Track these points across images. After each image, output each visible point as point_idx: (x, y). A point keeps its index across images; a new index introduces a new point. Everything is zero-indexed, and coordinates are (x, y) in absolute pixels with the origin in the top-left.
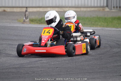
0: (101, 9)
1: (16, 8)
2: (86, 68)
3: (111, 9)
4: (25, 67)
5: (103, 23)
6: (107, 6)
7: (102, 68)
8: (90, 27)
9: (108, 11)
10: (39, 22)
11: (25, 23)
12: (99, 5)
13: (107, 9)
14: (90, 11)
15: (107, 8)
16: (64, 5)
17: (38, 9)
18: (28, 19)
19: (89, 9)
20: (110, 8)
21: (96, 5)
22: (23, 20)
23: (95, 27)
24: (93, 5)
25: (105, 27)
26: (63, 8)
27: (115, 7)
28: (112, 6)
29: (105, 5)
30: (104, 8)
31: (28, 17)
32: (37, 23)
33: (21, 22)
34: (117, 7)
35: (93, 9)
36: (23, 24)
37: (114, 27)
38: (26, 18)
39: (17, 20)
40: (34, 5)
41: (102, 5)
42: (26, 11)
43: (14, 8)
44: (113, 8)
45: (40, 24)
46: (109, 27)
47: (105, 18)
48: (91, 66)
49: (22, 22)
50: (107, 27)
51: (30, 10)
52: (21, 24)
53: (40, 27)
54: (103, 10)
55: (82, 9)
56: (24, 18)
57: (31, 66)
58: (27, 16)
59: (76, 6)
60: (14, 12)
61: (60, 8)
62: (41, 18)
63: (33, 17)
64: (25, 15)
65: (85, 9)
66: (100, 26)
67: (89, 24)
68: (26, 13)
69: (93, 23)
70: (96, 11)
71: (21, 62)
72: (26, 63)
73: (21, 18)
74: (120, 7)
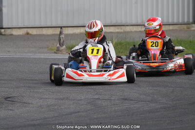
0: (185, 27)
1: (47, 29)
6: (194, 22)
7: (174, 123)
11: (60, 52)
12: (181, 21)
15: (194, 25)
16: (124, 22)
18: (64, 46)
21: (175, 21)
22: (56, 48)
24: (170, 21)
26: (123, 27)
29: (191, 20)
31: (64, 42)
33: (53, 52)
35: (171, 27)
36: (56, 55)
38: (61, 45)
39: (48, 47)
40: (76, 24)
41: (186, 20)
42: (61, 33)
43: (44, 29)
47: (190, 42)
48: (156, 120)
49: (55, 51)
51: (66, 31)
52: (54, 55)
54: (188, 28)
56: (58, 45)
58: (62, 41)
60: (44, 35)
61: (117, 27)
63: (73, 42)
64: (60, 40)
68: (61, 36)
70: (176, 30)
71: (45, 116)
72: (52, 117)
73: (53, 44)
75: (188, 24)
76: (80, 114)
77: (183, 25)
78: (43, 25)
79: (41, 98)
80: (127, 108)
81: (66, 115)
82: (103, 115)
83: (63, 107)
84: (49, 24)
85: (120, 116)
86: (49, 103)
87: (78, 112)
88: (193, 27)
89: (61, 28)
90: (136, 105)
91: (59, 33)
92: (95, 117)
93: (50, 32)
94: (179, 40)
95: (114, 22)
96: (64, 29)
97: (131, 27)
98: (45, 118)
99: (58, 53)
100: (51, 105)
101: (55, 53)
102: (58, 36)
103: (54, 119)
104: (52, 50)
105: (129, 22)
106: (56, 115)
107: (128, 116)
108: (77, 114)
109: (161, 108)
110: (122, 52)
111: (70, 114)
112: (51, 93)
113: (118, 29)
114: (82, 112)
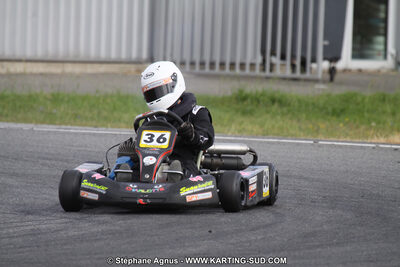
0: (132, 68)
6: (151, 60)
8: (96, 127)
12: (124, 56)
14: (95, 75)
19: (90, 69)
21: (113, 56)
23: (112, 127)
26: (5, 64)
27: (178, 61)
29: (145, 55)
30: (140, 66)
35: (103, 68)
41: (134, 55)
54: (139, 71)
55: (69, 68)
59: (49, 58)
65: (77, 69)
67: (92, 119)
69: (105, 113)
70: (114, 74)
74: (192, 64)
75: (138, 62)
77: (128, 66)
105: (18, 54)
109: (103, 233)
110: (7, 116)
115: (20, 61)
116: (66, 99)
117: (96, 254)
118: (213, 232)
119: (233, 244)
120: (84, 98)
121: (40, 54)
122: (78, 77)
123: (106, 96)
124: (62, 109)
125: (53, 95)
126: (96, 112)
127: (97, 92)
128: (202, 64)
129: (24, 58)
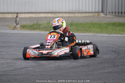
0: (96, 14)
1: (8, 14)
2: (72, 75)
3: (107, 15)
4: (8, 75)
5: (97, 29)
6: (102, 12)
7: (88, 75)
8: (83, 33)
9: (103, 17)
10: (30, 28)
11: (16, 29)
12: (94, 11)
13: (102, 15)
14: (85, 17)
15: (102, 13)
16: (57, 11)
17: (31, 15)
18: (19, 25)
19: (83, 15)
20: (105, 14)
21: (90, 11)
22: (14, 27)
23: (88, 33)
24: (87, 10)
25: (98, 33)
26: (57, 14)
27: (111, 12)
28: (108, 12)
29: (100, 10)
30: (99, 14)
31: (19, 23)
32: (29, 29)
33: (12, 28)
34: (112, 13)
35: (88, 15)
36: (13, 31)
37: (107, 33)
38: (17, 24)
39: (8, 26)
40: (26, 11)
41: (97, 10)
42: (17, 17)
43: (6, 14)
44: (108, 14)
45: (31, 30)
46: (102, 33)
47: (100, 24)
48: (77, 73)
49: (13, 28)
50: (100, 33)
51: (20, 16)
52: (11, 30)
53: (30, 33)
54: (98, 15)
55: (76, 15)
56: (15, 25)
57: (15, 73)
58: (17, 22)
59: (70, 12)
60: (5, 18)
61: (53, 14)
62: (32, 24)
63: (25, 23)
64: (16, 21)
65: (79, 15)
66: (94, 32)
67: (83, 31)
68: (17, 19)
69: (87, 29)
70: (91, 16)
71: (6, 69)
72: (10, 71)
73: (12, 24)
74: (115, 13)
75: (98, 12)
76: (28, 69)
77: (95, 14)
78: (5, 11)
79: (3, 58)
80: (58, 65)
81: (19, 69)
82: (43, 70)
83: (17, 64)
84: (9, 11)
85: (53, 71)
86: (8, 61)
87: (27, 68)
88: (101, 14)
89: (17, 13)
90: (64, 64)
91: (15, 17)
92: (38, 71)
93: (10, 16)
94: (92, 22)
95: (51, 11)
96: (19, 14)
97: (62, 14)
98: (5, 71)
99: (15, 30)
100: (9, 63)
101: (13, 29)
102: (15, 19)
103: (11, 72)
104: (11, 27)
106: (12, 69)
107: (59, 70)
108: (26, 69)
109: (80, 66)
111: (22, 69)
112: (9, 55)
113: (54, 15)
114: (30, 67)
115: (61, 13)
116: (75, 24)
117: (76, 72)
118: (115, 65)
119: (120, 69)
120: (80, 24)
121: (67, 11)
122: (79, 17)
123: (87, 23)
124: (73, 28)
125: (71, 23)
126: (84, 28)
127: (85, 22)
128: (119, 13)
129: (62, 12)
